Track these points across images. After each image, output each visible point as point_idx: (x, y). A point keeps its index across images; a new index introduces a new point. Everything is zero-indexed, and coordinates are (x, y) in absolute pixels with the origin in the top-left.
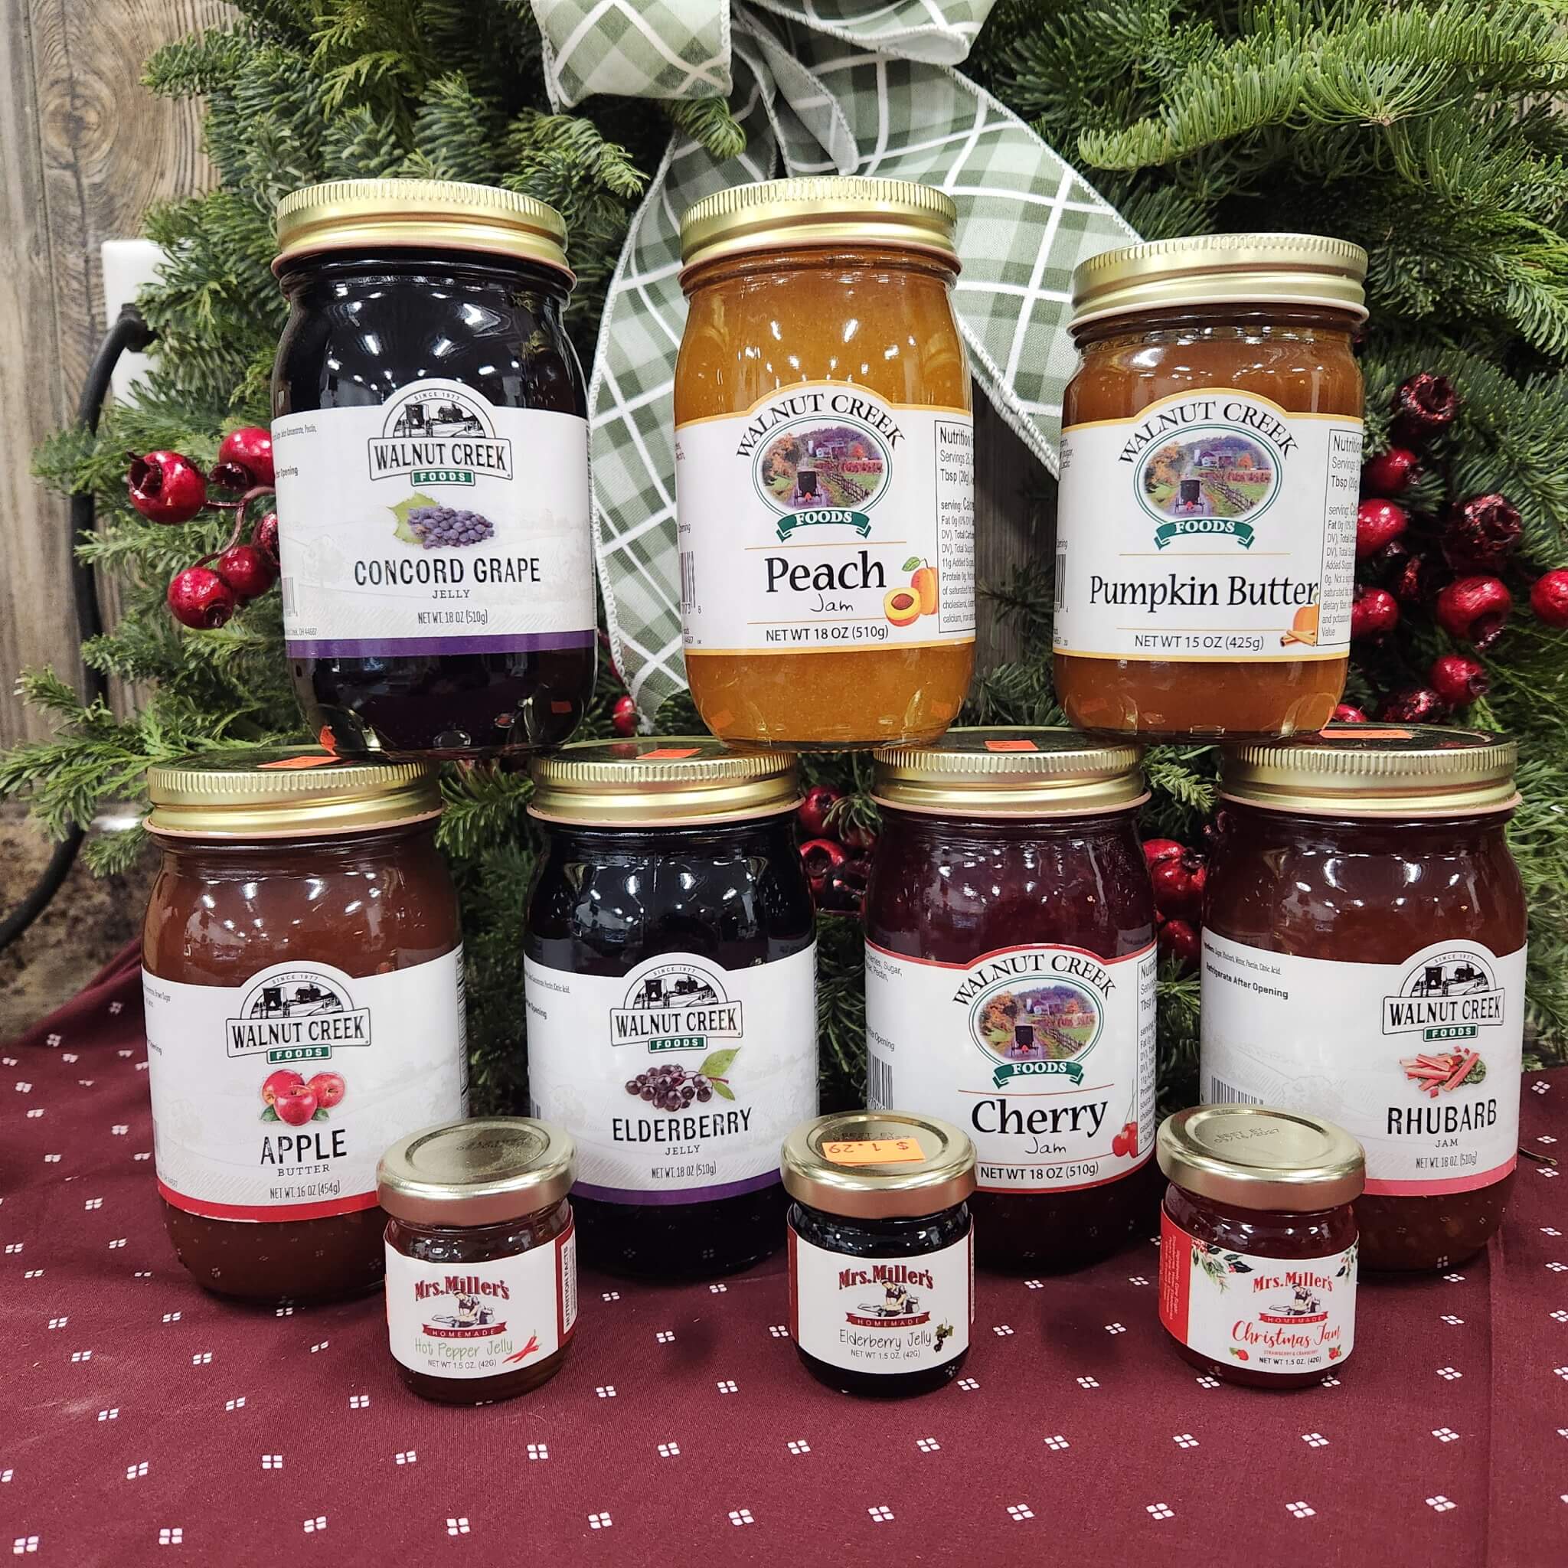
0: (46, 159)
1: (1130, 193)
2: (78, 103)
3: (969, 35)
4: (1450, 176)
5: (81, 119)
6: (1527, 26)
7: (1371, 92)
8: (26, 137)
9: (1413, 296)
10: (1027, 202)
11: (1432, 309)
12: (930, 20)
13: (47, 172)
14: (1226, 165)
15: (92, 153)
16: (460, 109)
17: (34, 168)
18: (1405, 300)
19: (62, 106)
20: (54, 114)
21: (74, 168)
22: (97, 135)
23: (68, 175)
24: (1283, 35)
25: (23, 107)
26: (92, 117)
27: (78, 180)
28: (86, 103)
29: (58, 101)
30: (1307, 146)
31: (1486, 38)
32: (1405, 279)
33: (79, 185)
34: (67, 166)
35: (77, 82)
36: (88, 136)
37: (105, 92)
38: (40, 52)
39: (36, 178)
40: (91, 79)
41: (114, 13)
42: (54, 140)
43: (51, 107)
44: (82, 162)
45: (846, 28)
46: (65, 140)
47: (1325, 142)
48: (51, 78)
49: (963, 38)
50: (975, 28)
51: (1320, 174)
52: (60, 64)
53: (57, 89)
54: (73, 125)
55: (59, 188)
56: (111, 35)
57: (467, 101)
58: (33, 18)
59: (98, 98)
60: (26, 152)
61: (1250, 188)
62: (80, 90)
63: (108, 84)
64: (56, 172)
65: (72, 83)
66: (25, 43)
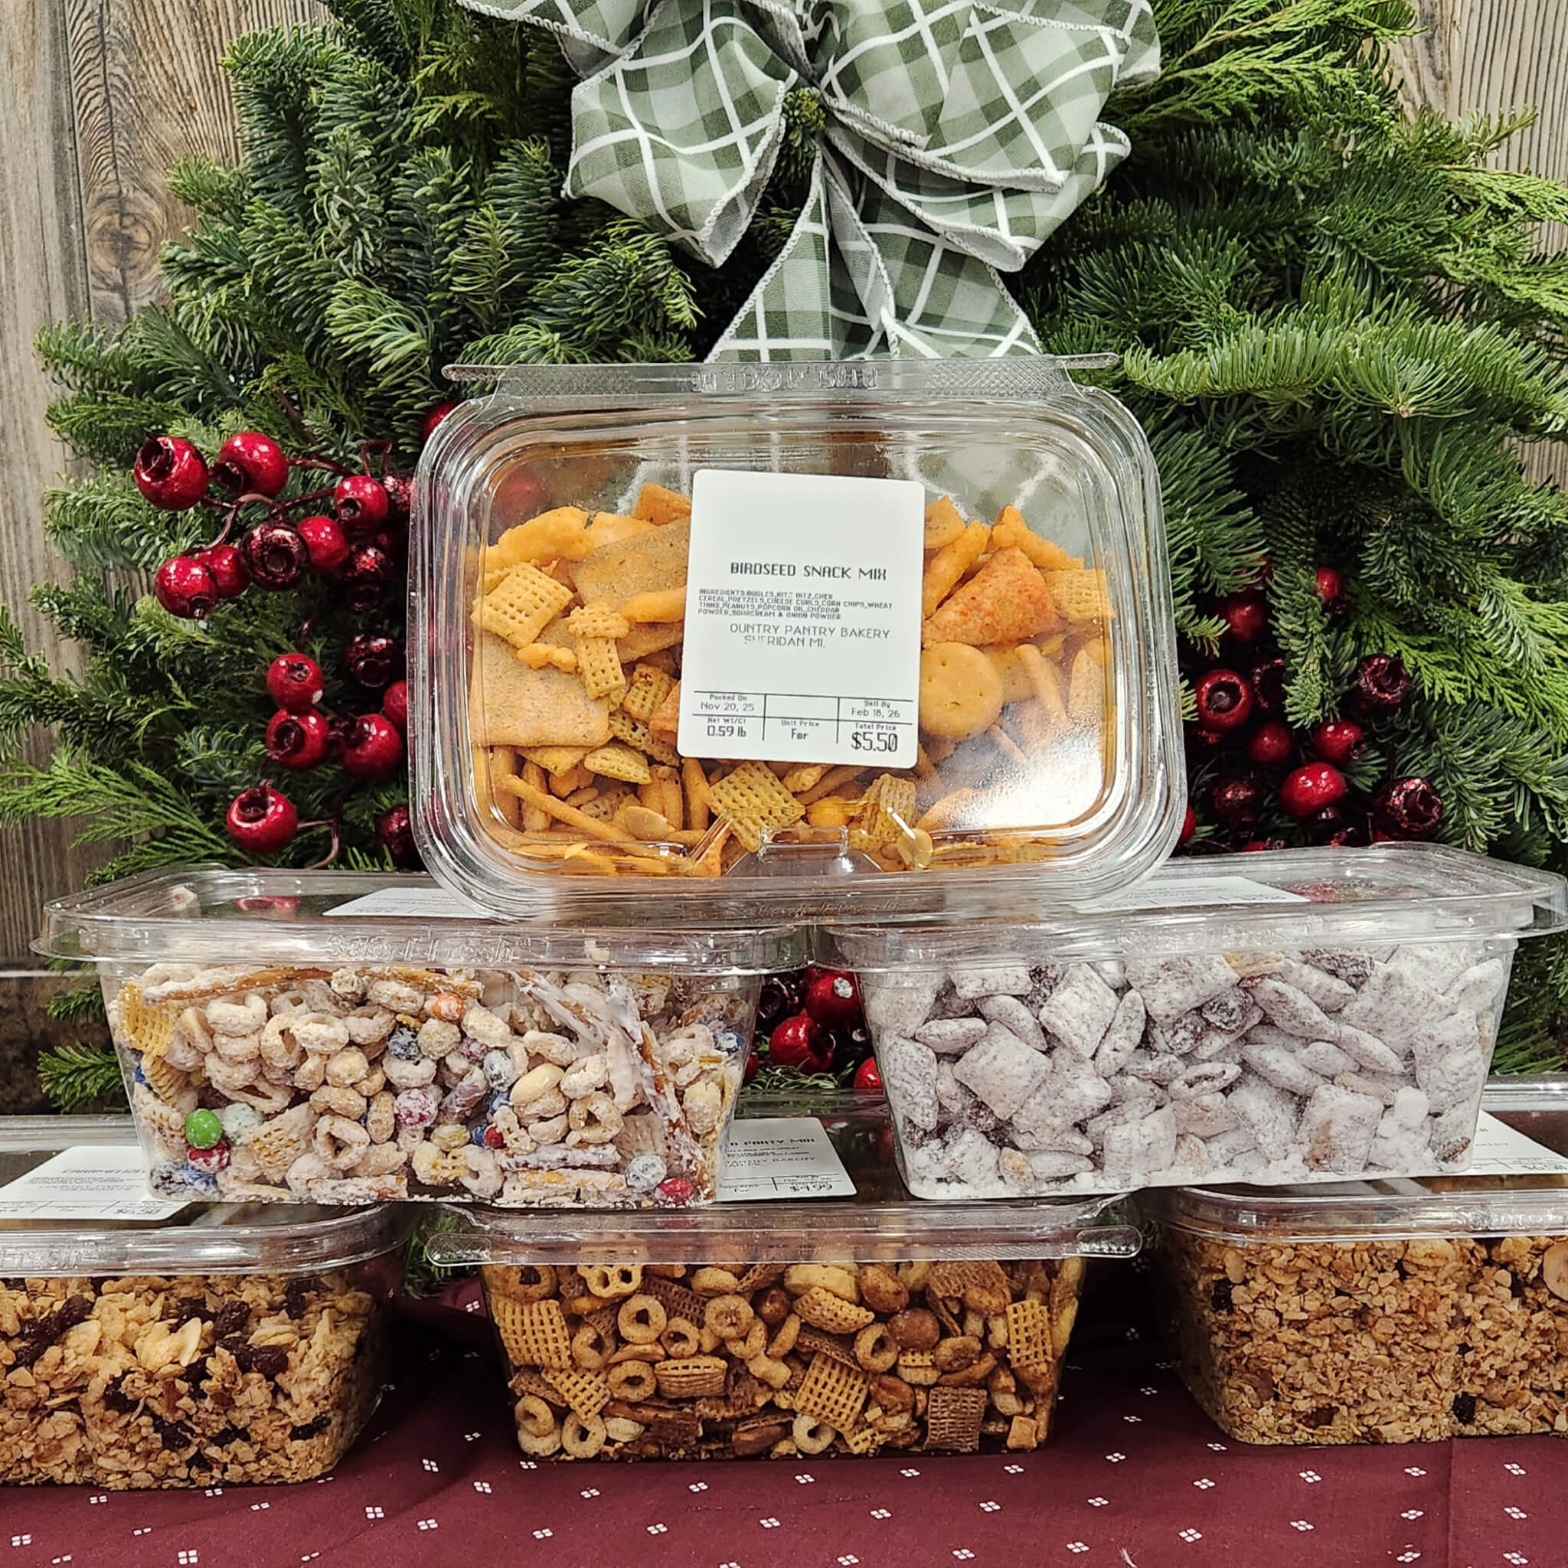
0: (92, 279)
1: (1164, 427)
2: (127, 221)
3: (1027, 250)
5: (130, 238)
6: (1543, 373)
7: (1398, 385)
8: (72, 256)
9: (1396, 583)
12: (996, 225)
13: (93, 293)
14: (1256, 420)
15: (141, 274)
16: (538, 176)
17: (80, 288)
18: (1389, 585)
19: (110, 224)
20: (102, 232)
21: (122, 290)
22: (147, 255)
23: (116, 298)
24: (1334, 313)
25: (68, 224)
26: (142, 237)
27: (126, 301)
28: (136, 221)
29: (105, 219)
30: (1334, 425)
31: (1504, 374)
32: (1392, 566)
33: (128, 308)
34: (114, 289)
35: (127, 199)
36: (136, 257)
37: (156, 211)
38: (86, 167)
39: (82, 299)
40: (141, 195)
41: (166, 126)
42: (102, 260)
43: (98, 225)
44: (131, 284)
45: (919, 204)
46: (113, 260)
47: (1350, 426)
48: (97, 195)
49: (1019, 250)
50: (1035, 244)
51: (1338, 454)
52: (107, 181)
53: (103, 207)
54: (122, 245)
55: (106, 310)
56: (163, 150)
57: (546, 168)
58: (78, 131)
59: (148, 217)
60: (72, 271)
62: (129, 208)
63: (159, 202)
64: (104, 293)
65: (120, 199)
66: (69, 155)
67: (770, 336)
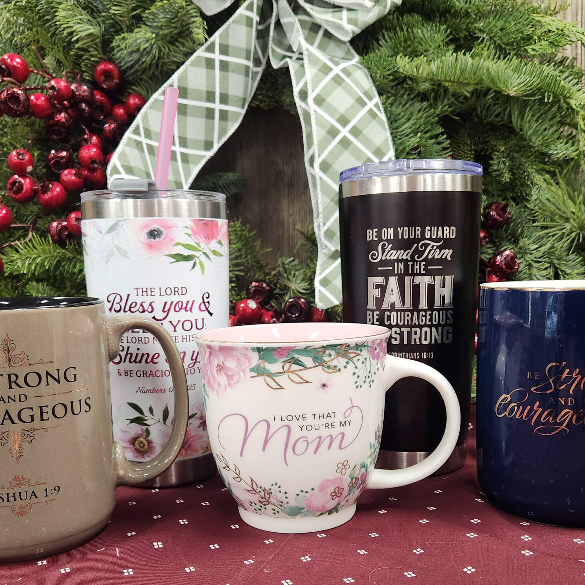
1: (412, 99)
3: (353, 32)
4: (529, 129)
10: (360, 97)
11: (508, 180)
12: (341, 19)
32: (502, 166)
49: (350, 31)
50: (358, 31)
51: (483, 118)
61: (456, 115)
67: (220, 54)
